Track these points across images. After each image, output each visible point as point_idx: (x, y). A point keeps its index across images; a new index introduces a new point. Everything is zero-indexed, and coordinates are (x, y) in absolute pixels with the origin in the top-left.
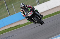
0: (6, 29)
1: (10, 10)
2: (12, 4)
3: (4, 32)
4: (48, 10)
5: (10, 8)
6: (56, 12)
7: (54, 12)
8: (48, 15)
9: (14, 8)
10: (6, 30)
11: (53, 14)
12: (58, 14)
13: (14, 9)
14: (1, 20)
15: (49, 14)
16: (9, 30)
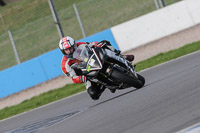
0: (51, 92)
1: (67, 25)
3: (45, 99)
10: (52, 95)
14: (36, 59)
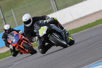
1: (9, 20)
2: (12, 10)
4: (72, 22)
5: (9, 17)
6: (87, 24)
7: (82, 25)
8: (73, 30)
9: (14, 16)
11: (81, 28)
12: (89, 29)
13: (15, 18)
15: (74, 28)
16: (6, 54)
